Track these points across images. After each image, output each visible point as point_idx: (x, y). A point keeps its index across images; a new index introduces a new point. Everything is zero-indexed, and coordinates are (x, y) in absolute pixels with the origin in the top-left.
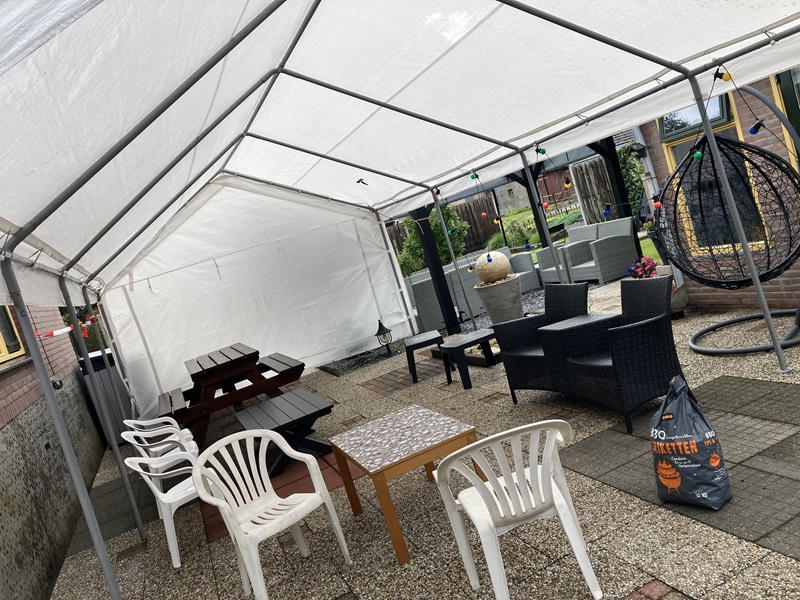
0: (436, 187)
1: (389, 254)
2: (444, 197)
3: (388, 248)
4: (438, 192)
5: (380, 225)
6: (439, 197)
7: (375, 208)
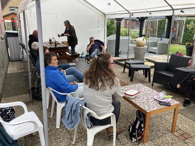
0: (132, 13)
1: (105, 29)
2: (134, 17)
3: (105, 27)
4: (132, 15)
5: (105, 19)
6: (132, 17)
7: (105, 14)
